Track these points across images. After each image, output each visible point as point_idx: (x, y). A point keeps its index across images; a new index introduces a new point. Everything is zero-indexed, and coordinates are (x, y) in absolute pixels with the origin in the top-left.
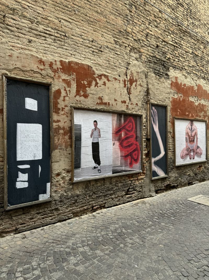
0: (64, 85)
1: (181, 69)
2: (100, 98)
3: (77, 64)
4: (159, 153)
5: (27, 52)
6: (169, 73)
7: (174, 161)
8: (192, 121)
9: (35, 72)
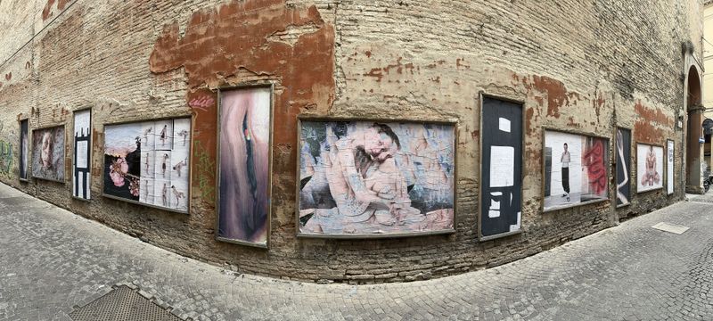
0: (537, 103)
1: (644, 91)
2: (571, 119)
3: (549, 79)
4: (624, 179)
5: (502, 65)
6: (633, 95)
7: (636, 188)
8: (652, 146)
9: (509, 89)
